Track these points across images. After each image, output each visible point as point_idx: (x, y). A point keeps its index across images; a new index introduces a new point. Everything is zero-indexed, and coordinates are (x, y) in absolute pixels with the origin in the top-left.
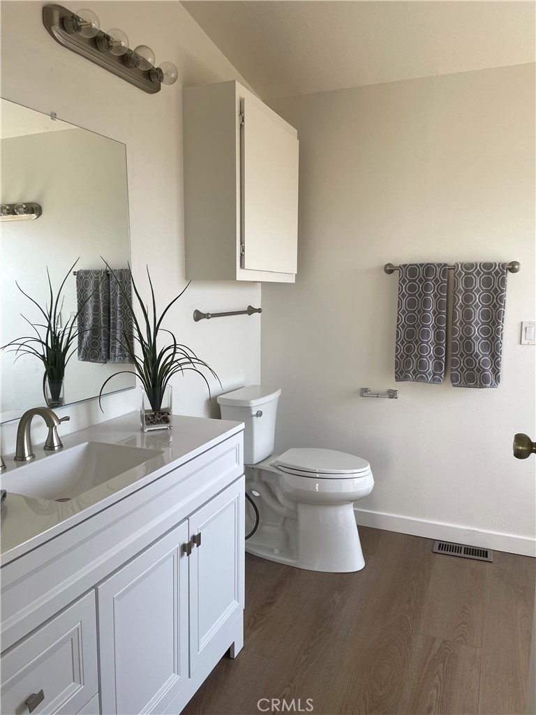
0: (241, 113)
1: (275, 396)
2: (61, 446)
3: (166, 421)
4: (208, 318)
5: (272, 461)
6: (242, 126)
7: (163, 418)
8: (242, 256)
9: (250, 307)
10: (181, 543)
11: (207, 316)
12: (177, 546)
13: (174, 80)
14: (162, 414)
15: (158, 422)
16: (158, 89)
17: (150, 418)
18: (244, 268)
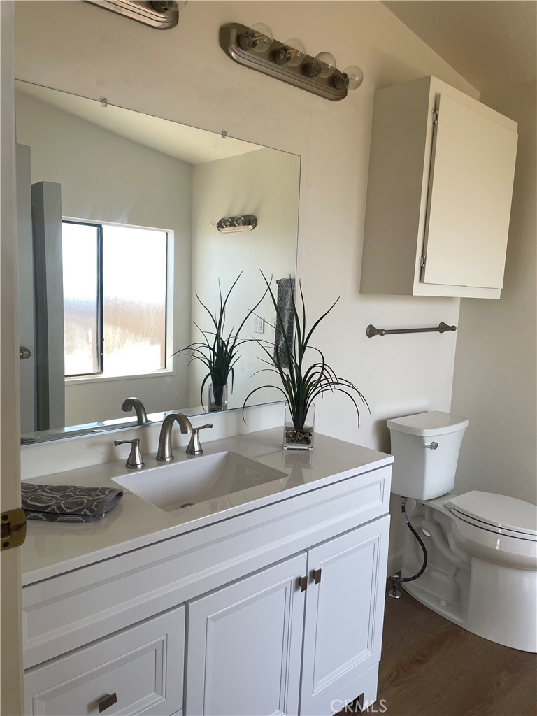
0: (435, 111)
1: (461, 427)
2: (201, 451)
3: (307, 441)
4: (382, 335)
5: (446, 502)
6: (435, 125)
7: (304, 438)
8: (422, 269)
9: (442, 323)
10: (297, 576)
11: (381, 332)
12: (291, 578)
13: (360, 83)
14: (304, 433)
15: (298, 442)
16: (344, 95)
17: (291, 436)
18: (423, 282)
